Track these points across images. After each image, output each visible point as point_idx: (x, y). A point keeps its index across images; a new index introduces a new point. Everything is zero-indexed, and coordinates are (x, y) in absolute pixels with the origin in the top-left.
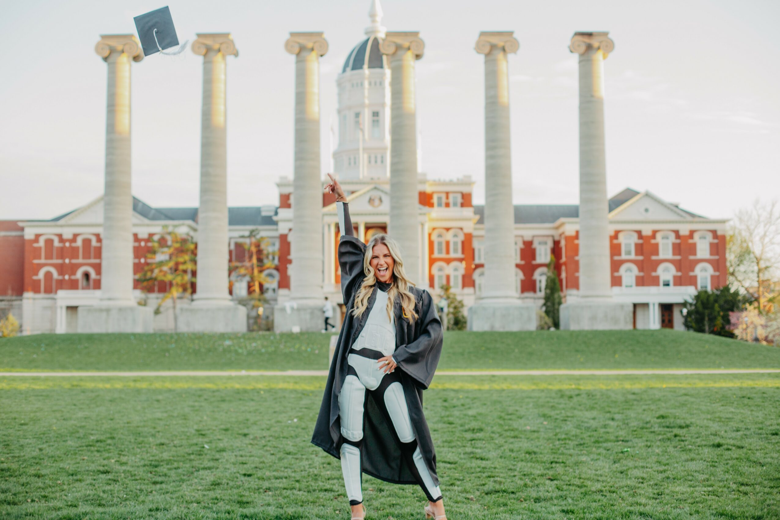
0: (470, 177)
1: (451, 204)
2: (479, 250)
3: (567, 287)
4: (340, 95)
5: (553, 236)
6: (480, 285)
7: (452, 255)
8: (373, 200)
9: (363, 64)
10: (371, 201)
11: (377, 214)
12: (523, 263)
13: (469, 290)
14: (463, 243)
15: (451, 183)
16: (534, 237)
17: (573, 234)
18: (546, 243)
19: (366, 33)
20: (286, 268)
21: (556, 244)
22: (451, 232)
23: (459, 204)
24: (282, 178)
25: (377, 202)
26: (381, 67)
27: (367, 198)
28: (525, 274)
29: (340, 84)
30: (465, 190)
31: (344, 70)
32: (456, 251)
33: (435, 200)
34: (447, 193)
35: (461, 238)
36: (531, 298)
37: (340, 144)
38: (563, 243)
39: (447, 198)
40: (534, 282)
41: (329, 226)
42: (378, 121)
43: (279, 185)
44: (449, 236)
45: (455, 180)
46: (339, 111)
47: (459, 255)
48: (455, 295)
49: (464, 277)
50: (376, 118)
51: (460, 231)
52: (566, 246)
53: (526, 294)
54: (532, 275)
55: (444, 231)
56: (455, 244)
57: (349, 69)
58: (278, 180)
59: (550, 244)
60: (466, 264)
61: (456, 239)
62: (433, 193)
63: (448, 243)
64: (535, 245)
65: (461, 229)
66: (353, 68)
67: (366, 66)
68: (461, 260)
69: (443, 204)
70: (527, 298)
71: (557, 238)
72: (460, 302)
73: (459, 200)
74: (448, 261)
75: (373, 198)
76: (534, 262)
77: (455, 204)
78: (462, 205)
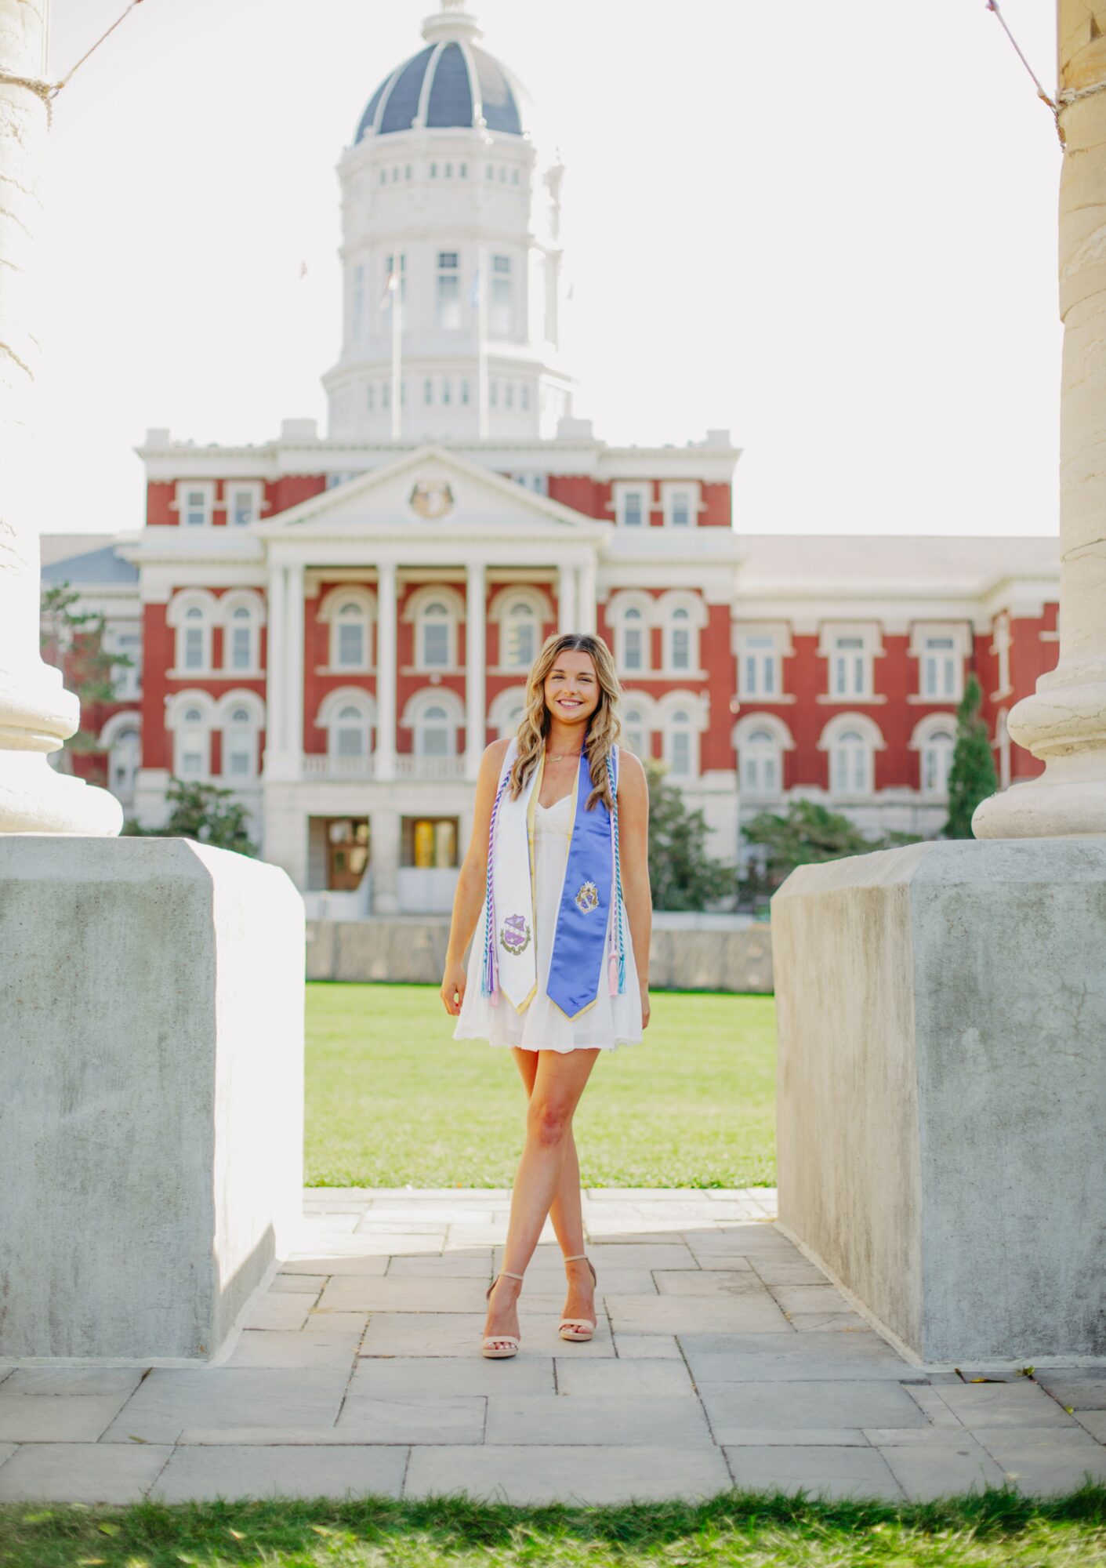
0: (725, 434)
1: (668, 517)
2: (751, 663)
3: (1014, 774)
4: (345, 206)
5: (970, 623)
6: (752, 766)
7: (670, 671)
8: (426, 495)
9: (415, 113)
10: (417, 496)
11: (437, 540)
12: (880, 700)
13: (721, 780)
14: (704, 634)
15: (668, 453)
16: (913, 623)
17: (1037, 612)
18: (949, 643)
19: (425, 35)
20: (163, 707)
21: (981, 644)
22: (669, 602)
23: (692, 518)
24: (153, 434)
25: (436, 502)
26: (467, 122)
27: (407, 489)
28: (886, 735)
29: (347, 174)
30: (712, 473)
31: (360, 136)
32: (680, 659)
33: (619, 502)
34: (656, 484)
35: (698, 618)
36: (903, 805)
37: (345, 352)
38: (1002, 644)
39: (657, 497)
40: (914, 758)
41: (286, 573)
42: (454, 279)
43: (143, 454)
44: (659, 614)
45: (680, 443)
46: (344, 254)
47: (693, 671)
48: (677, 792)
49: (705, 738)
50: (448, 272)
51: (693, 598)
52: (1012, 650)
53: (890, 794)
54: (908, 736)
55: (646, 599)
56: (680, 637)
57: (370, 131)
58: (141, 441)
59: (962, 647)
60: (712, 699)
61: (681, 624)
62: (613, 481)
63: (657, 635)
64: (918, 648)
65: (699, 591)
66: (384, 130)
67: (420, 121)
68: (695, 687)
69: (645, 518)
70: (891, 804)
71: (982, 629)
72: (697, 816)
73: (694, 504)
74: (657, 690)
75: (423, 488)
76: (913, 700)
77: (680, 518)
78: (703, 520)
